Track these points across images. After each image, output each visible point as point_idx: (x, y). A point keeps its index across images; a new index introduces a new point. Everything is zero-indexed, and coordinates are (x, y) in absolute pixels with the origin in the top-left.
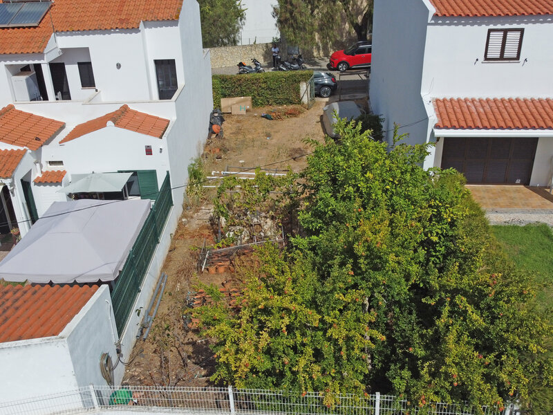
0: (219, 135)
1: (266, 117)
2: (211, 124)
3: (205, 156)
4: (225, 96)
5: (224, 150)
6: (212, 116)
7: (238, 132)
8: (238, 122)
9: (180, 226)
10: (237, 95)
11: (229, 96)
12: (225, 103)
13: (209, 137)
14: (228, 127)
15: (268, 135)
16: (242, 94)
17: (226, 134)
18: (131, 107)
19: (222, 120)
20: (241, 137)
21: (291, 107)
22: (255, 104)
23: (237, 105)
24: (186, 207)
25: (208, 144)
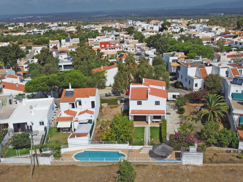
0: (101, 112)
1: (111, 108)
2: (100, 109)
3: (99, 116)
4: (102, 103)
5: (102, 115)
6: (100, 108)
7: (105, 111)
8: (105, 109)
9: (95, 128)
10: (105, 103)
11: (103, 103)
12: (102, 104)
13: (100, 112)
14: (103, 110)
15: (111, 112)
16: (106, 103)
17: (103, 112)
18: (88, 110)
19: (102, 108)
20: (105, 112)
21: (116, 105)
22: (109, 104)
23: (105, 105)
24: (96, 125)
25: (99, 114)
